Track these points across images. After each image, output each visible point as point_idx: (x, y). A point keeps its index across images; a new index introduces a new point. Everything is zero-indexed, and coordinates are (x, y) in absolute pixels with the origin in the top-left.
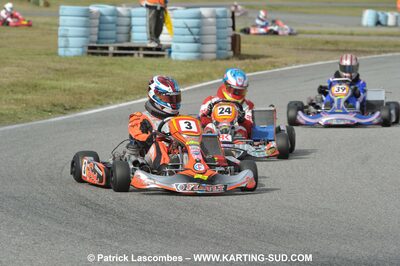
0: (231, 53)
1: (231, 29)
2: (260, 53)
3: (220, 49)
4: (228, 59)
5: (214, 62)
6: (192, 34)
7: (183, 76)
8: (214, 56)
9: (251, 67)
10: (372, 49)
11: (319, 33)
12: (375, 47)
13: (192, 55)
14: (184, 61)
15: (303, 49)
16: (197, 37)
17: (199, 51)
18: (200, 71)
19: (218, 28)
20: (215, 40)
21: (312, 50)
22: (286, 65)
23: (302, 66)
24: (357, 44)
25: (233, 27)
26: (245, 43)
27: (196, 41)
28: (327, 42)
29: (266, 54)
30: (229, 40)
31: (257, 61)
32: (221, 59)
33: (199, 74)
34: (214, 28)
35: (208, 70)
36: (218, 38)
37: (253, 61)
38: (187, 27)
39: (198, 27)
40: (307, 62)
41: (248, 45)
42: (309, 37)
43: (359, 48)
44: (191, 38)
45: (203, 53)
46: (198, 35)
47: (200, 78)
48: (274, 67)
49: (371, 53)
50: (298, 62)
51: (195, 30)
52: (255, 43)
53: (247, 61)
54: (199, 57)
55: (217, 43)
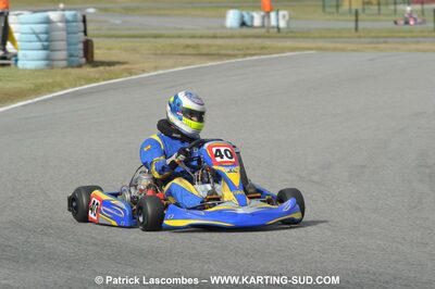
0: (84, 60)
1: (82, 34)
2: (114, 59)
3: (71, 56)
4: (80, 66)
5: (64, 71)
6: (40, 40)
7: (32, 86)
8: (65, 63)
9: (106, 75)
10: (236, 52)
11: (180, 37)
12: (238, 50)
13: (41, 64)
14: (31, 70)
15: (162, 54)
16: (45, 44)
17: (47, 58)
18: (50, 81)
19: (68, 33)
20: (66, 47)
21: (171, 54)
22: (144, 71)
23: (161, 72)
24: (220, 47)
25: (85, 32)
26: (99, 48)
27: (45, 48)
28: (188, 46)
29: (121, 60)
30: (81, 46)
31: (112, 68)
32: (73, 67)
33: (48, 84)
34: (64, 33)
35: (58, 79)
36: (69, 44)
37: (108, 68)
38: (34, 33)
39: (46, 33)
40: (167, 68)
41: (102, 51)
42: (168, 41)
43: (223, 52)
44: (39, 44)
45: (52, 60)
46: (46, 41)
47: (50, 88)
48: (131, 74)
49: (235, 56)
50: (156, 68)
51: (43, 36)
52: (109, 49)
53: (101, 68)
54: (47, 65)
55: (67, 50)
